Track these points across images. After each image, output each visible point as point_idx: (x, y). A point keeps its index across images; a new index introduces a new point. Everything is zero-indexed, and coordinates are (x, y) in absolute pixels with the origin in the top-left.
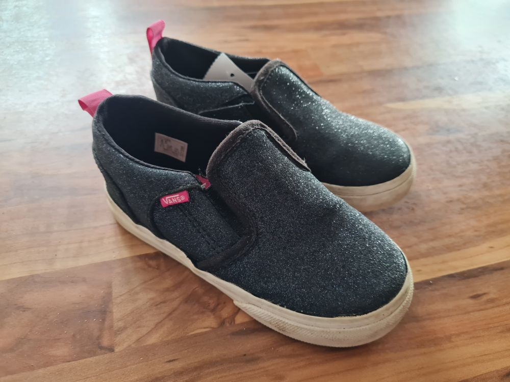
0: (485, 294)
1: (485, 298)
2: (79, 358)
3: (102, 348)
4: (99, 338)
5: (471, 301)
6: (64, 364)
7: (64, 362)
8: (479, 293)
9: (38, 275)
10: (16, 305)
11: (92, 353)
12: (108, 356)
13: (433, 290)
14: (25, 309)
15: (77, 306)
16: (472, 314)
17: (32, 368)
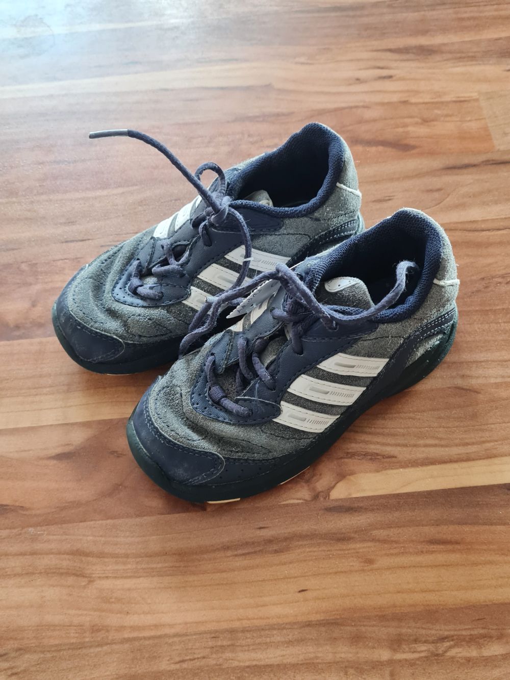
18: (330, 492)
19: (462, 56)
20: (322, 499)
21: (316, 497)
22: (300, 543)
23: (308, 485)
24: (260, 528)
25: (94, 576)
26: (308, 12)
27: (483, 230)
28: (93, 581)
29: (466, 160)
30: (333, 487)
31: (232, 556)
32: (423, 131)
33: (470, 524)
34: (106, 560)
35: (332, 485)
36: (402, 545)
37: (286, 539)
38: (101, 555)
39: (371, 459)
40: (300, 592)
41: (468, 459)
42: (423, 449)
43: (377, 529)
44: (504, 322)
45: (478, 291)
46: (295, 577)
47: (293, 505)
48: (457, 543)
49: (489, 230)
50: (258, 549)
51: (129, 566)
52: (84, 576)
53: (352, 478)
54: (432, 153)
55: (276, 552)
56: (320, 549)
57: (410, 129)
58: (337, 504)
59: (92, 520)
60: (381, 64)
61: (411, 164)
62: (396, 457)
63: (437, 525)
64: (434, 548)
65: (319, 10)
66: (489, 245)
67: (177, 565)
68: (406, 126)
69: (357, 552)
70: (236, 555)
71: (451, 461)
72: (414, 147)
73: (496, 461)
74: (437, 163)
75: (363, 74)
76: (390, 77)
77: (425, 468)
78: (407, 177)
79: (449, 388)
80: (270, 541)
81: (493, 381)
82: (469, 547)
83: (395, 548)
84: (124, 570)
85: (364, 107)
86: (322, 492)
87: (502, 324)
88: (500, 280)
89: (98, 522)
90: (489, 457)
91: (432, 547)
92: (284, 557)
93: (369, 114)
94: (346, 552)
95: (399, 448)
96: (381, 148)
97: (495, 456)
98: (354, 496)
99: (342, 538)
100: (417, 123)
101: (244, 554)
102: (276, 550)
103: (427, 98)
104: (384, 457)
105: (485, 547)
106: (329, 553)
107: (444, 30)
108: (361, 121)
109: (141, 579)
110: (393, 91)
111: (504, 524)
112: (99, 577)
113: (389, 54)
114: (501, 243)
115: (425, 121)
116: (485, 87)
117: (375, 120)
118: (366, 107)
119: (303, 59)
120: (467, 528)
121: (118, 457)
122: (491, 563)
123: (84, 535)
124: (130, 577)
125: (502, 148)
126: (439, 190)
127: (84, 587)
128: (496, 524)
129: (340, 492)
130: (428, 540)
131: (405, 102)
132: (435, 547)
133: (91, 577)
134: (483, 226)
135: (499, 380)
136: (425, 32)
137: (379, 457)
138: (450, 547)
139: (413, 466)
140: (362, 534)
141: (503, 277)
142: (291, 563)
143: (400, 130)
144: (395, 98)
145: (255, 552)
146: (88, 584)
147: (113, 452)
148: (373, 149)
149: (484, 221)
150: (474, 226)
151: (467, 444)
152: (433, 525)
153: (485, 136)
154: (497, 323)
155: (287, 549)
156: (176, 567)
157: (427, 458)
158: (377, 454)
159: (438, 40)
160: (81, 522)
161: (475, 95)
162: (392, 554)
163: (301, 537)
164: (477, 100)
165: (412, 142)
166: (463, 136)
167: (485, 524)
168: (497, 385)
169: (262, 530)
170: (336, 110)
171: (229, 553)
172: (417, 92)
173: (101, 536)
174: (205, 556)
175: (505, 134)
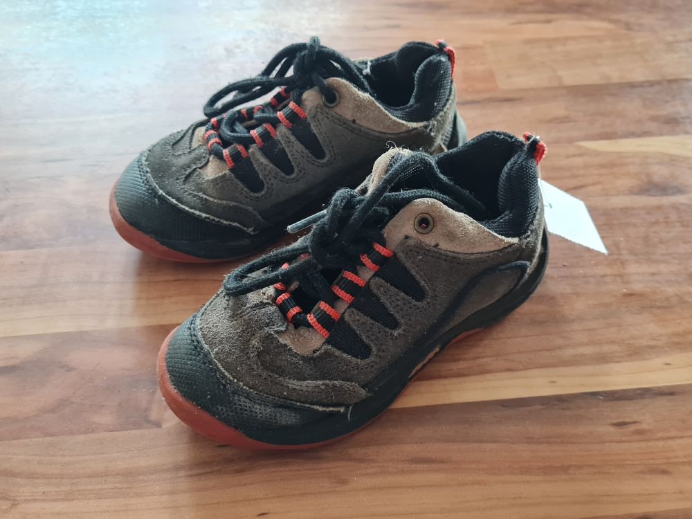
0: (635, 422)
1: (633, 428)
2: (123, 428)
3: (148, 422)
4: (147, 410)
5: (612, 429)
6: (106, 433)
7: (106, 431)
8: (627, 420)
9: (87, 332)
10: (60, 363)
11: (137, 426)
12: (155, 430)
13: (564, 409)
14: (70, 369)
15: (127, 373)
16: (607, 444)
17: (72, 433)
19: (470, 11)
25: (19, 498)
28: (19, 504)
31: (185, 477)
33: (459, 442)
34: (37, 481)
36: (380, 464)
38: (31, 476)
40: (259, 515)
41: (459, 374)
43: (354, 447)
46: (256, 500)
48: (443, 462)
50: (216, 468)
51: (63, 488)
52: (7, 499)
55: (237, 471)
56: (287, 469)
59: (27, 438)
60: (390, 15)
63: (421, 443)
64: (416, 467)
67: (119, 485)
69: (330, 472)
70: (189, 476)
73: (489, 376)
75: (371, 23)
80: (230, 461)
82: (456, 466)
83: (373, 467)
84: (56, 492)
89: (33, 440)
90: (481, 373)
91: (415, 465)
92: (245, 477)
94: (317, 472)
97: (489, 372)
105: (473, 466)
106: (297, 473)
109: (75, 501)
112: (25, 500)
116: (491, 37)
120: (454, 446)
121: (68, 371)
122: (479, 483)
123: (15, 454)
124: (63, 500)
125: (505, 87)
127: (6, 511)
128: (487, 442)
130: (410, 458)
132: (418, 466)
133: (14, 500)
138: (434, 466)
142: (252, 484)
145: (212, 473)
146: (11, 508)
147: (63, 367)
152: (417, 443)
153: (490, 76)
155: (248, 469)
156: (117, 488)
160: (14, 439)
161: (480, 43)
162: (369, 474)
164: (481, 47)
167: (475, 441)
169: (223, 449)
171: (182, 474)
173: (36, 455)
174: (154, 477)
175: (509, 76)
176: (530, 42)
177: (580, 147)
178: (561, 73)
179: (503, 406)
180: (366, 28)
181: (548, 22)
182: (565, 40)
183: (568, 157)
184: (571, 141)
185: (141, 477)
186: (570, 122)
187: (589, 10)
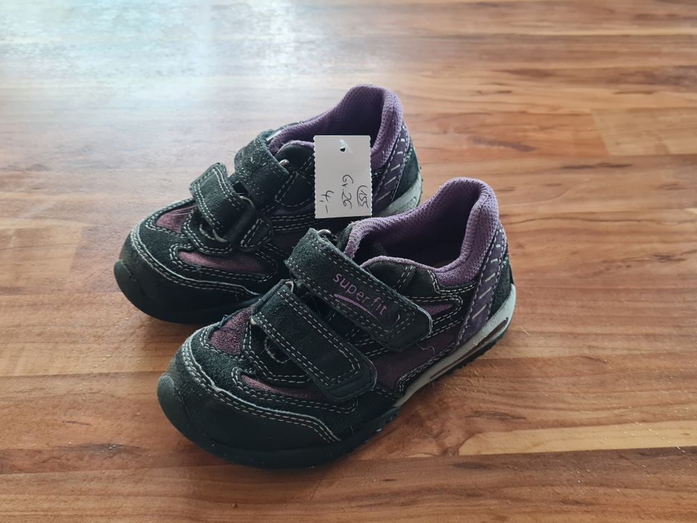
18: (459, 448)
19: (574, 79)
20: (450, 455)
21: (445, 452)
22: (429, 497)
23: (436, 441)
24: (387, 480)
25: (209, 520)
26: (433, 37)
27: (602, 221)
29: (583, 162)
30: (462, 444)
31: (357, 506)
32: (541, 136)
33: (604, 486)
34: (224, 505)
35: (461, 442)
36: (534, 504)
37: (414, 493)
38: (218, 500)
39: (500, 419)
41: (598, 423)
42: (553, 412)
43: (508, 486)
44: (627, 301)
45: (600, 272)
47: (421, 459)
48: (592, 504)
49: (607, 221)
50: (385, 500)
51: (248, 511)
52: (199, 520)
53: (481, 435)
54: (550, 155)
55: (403, 504)
56: (449, 504)
57: (530, 134)
58: (465, 460)
59: (211, 465)
60: (501, 81)
61: (530, 162)
62: (525, 418)
63: (570, 486)
64: (567, 508)
65: (443, 37)
66: (608, 233)
68: (525, 131)
69: (489, 509)
70: (361, 506)
71: (582, 425)
72: (531, 149)
73: (627, 426)
74: (556, 163)
75: (484, 88)
76: (509, 92)
77: (555, 430)
78: (528, 172)
79: (576, 356)
80: (397, 494)
81: (619, 352)
82: (604, 508)
83: (528, 507)
84: (242, 515)
85: (485, 114)
86: (451, 448)
87: (625, 303)
88: (620, 264)
90: (619, 423)
91: (566, 506)
92: (412, 510)
93: (489, 120)
94: (477, 508)
95: (529, 410)
96: (502, 148)
97: (626, 422)
98: (484, 453)
99: (472, 494)
100: (534, 130)
101: (371, 505)
102: (403, 503)
103: (543, 111)
104: (513, 417)
105: (620, 509)
106: (459, 508)
107: (558, 59)
108: (483, 125)
110: (513, 103)
111: (640, 488)
113: (507, 75)
114: (619, 233)
115: (542, 129)
116: (598, 105)
117: (496, 125)
118: (489, 114)
119: (429, 73)
120: (601, 490)
125: (615, 154)
126: (559, 185)
128: (630, 487)
129: (469, 449)
130: (561, 499)
131: (523, 113)
132: (569, 507)
134: (602, 217)
135: (626, 352)
136: (540, 59)
137: (508, 417)
138: (584, 508)
139: (543, 427)
140: (493, 491)
141: (623, 261)
142: (419, 516)
143: (521, 134)
144: (515, 108)
145: (381, 504)
148: (495, 148)
149: (602, 213)
150: (593, 217)
151: (597, 410)
152: (566, 486)
153: (599, 143)
154: (620, 301)
155: (414, 502)
156: (296, 515)
157: (557, 421)
158: (507, 415)
159: (552, 66)
161: (588, 111)
162: (524, 512)
163: (430, 490)
164: (589, 115)
165: (531, 144)
166: (578, 143)
167: (619, 487)
168: (624, 357)
169: (388, 483)
170: (460, 115)
171: (354, 504)
172: (535, 105)
175: (618, 144)
176: (633, 111)
177: (691, 214)
178: (666, 142)
179: (643, 454)
180: (480, 93)
181: (649, 93)
182: (666, 110)
183: (680, 222)
184: (681, 207)
185: (317, 505)
186: (679, 189)
187: (687, 82)
